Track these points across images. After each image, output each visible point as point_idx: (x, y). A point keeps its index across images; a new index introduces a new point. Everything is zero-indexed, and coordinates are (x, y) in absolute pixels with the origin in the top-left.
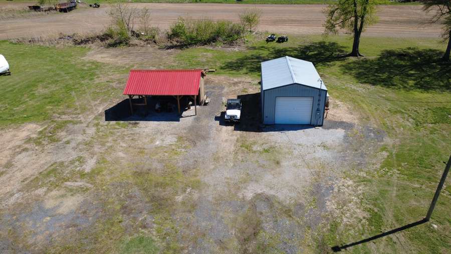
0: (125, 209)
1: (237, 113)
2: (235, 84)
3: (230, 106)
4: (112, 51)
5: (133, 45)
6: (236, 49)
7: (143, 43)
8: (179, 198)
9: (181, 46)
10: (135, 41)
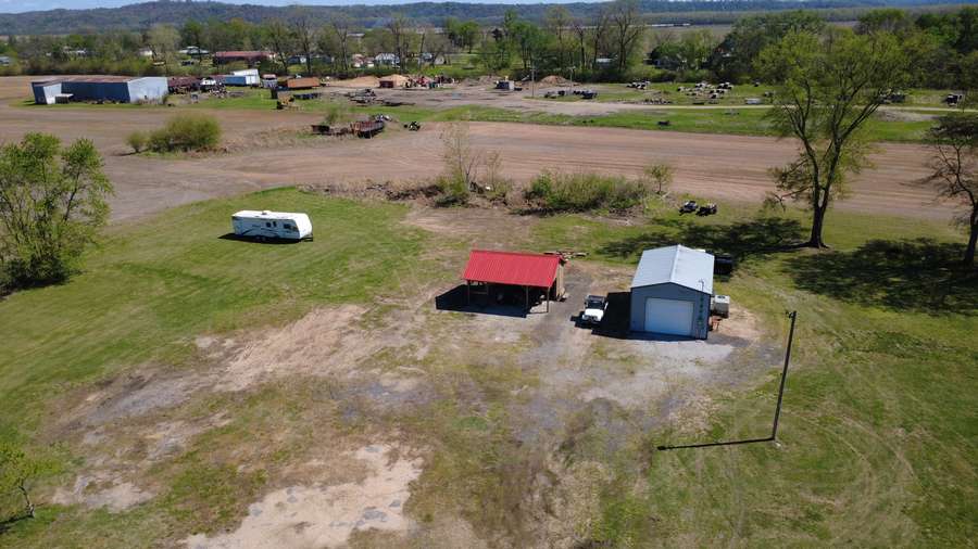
0: (459, 395)
1: (598, 314)
2: (610, 276)
3: (591, 305)
4: (442, 213)
5: (473, 206)
6: (628, 222)
7: (487, 203)
8: (515, 393)
9: (544, 212)
10: (475, 199)
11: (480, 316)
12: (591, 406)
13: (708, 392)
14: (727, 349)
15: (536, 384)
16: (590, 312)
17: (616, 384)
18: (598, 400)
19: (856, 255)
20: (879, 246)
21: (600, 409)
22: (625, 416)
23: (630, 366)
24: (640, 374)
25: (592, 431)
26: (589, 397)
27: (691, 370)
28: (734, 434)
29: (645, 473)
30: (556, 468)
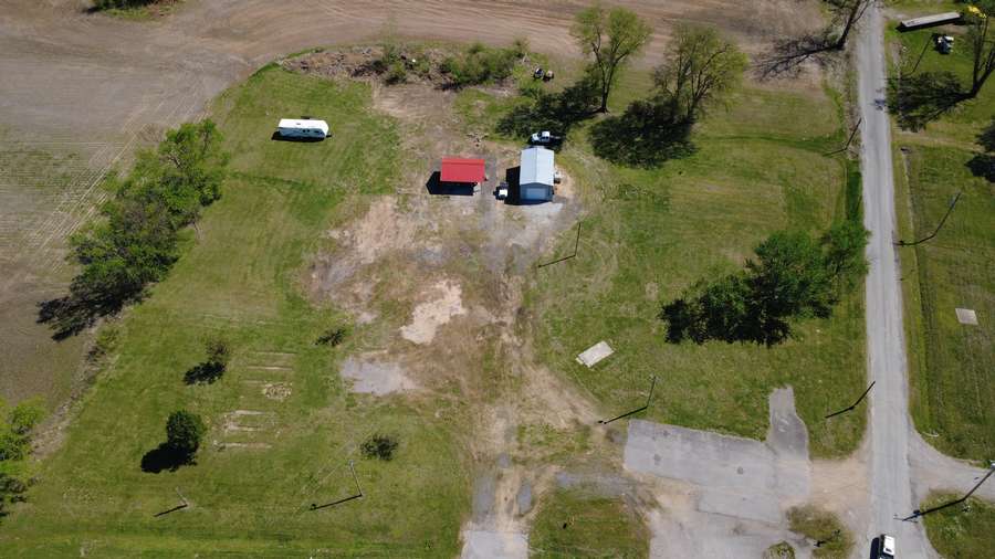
1: (505, 192)
3: (501, 186)
6: (506, 93)
11: (452, 197)
12: (511, 249)
13: (553, 234)
14: (560, 205)
15: (488, 239)
16: (502, 193)
17: (519, 236)
18: (514, 245)
19: (624, 118)
20: (635, 109)
21: (515, 250)
22: (525, 253)
23: (523, 224)
24: (527, 227)
25: (514, 262)
26: (510, 244)
27: (546, 221)
29: (535, 278)
30: (505, 281)
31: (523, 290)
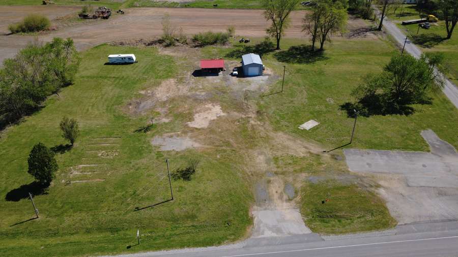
1: (236, 72)
2: (232, 63)
6: (227, 47)
8: (228, 91)
10: (177, 44)
12: (245, 91)
13: (267, 86)
14: (267, 77)
15: (231, 89)
16: (235, 72)
17: (248, 87)
19: (289, 51)
20: (293, 48)
21: (248, 92)
22: (253, 92)
23: (249, 83)
24: (252, 84)
25: (249, 95)
27: (262, 82)
28: (275, 92)
29: (262, 100)
30: (246, 102)
31: (257, 105)
